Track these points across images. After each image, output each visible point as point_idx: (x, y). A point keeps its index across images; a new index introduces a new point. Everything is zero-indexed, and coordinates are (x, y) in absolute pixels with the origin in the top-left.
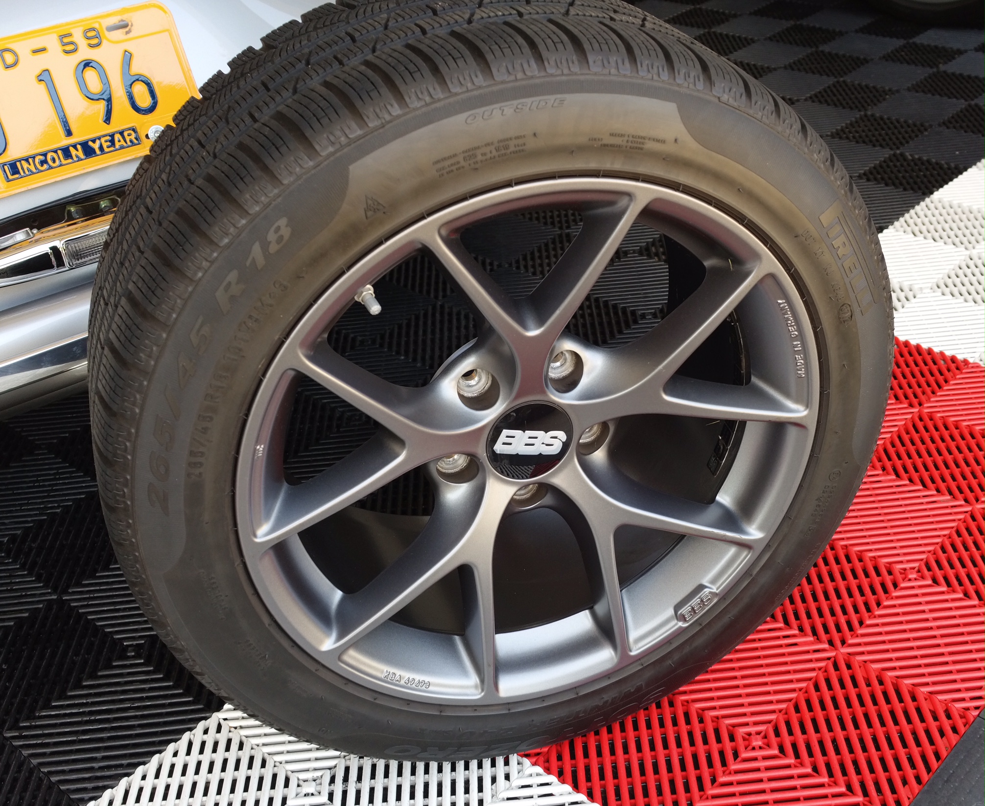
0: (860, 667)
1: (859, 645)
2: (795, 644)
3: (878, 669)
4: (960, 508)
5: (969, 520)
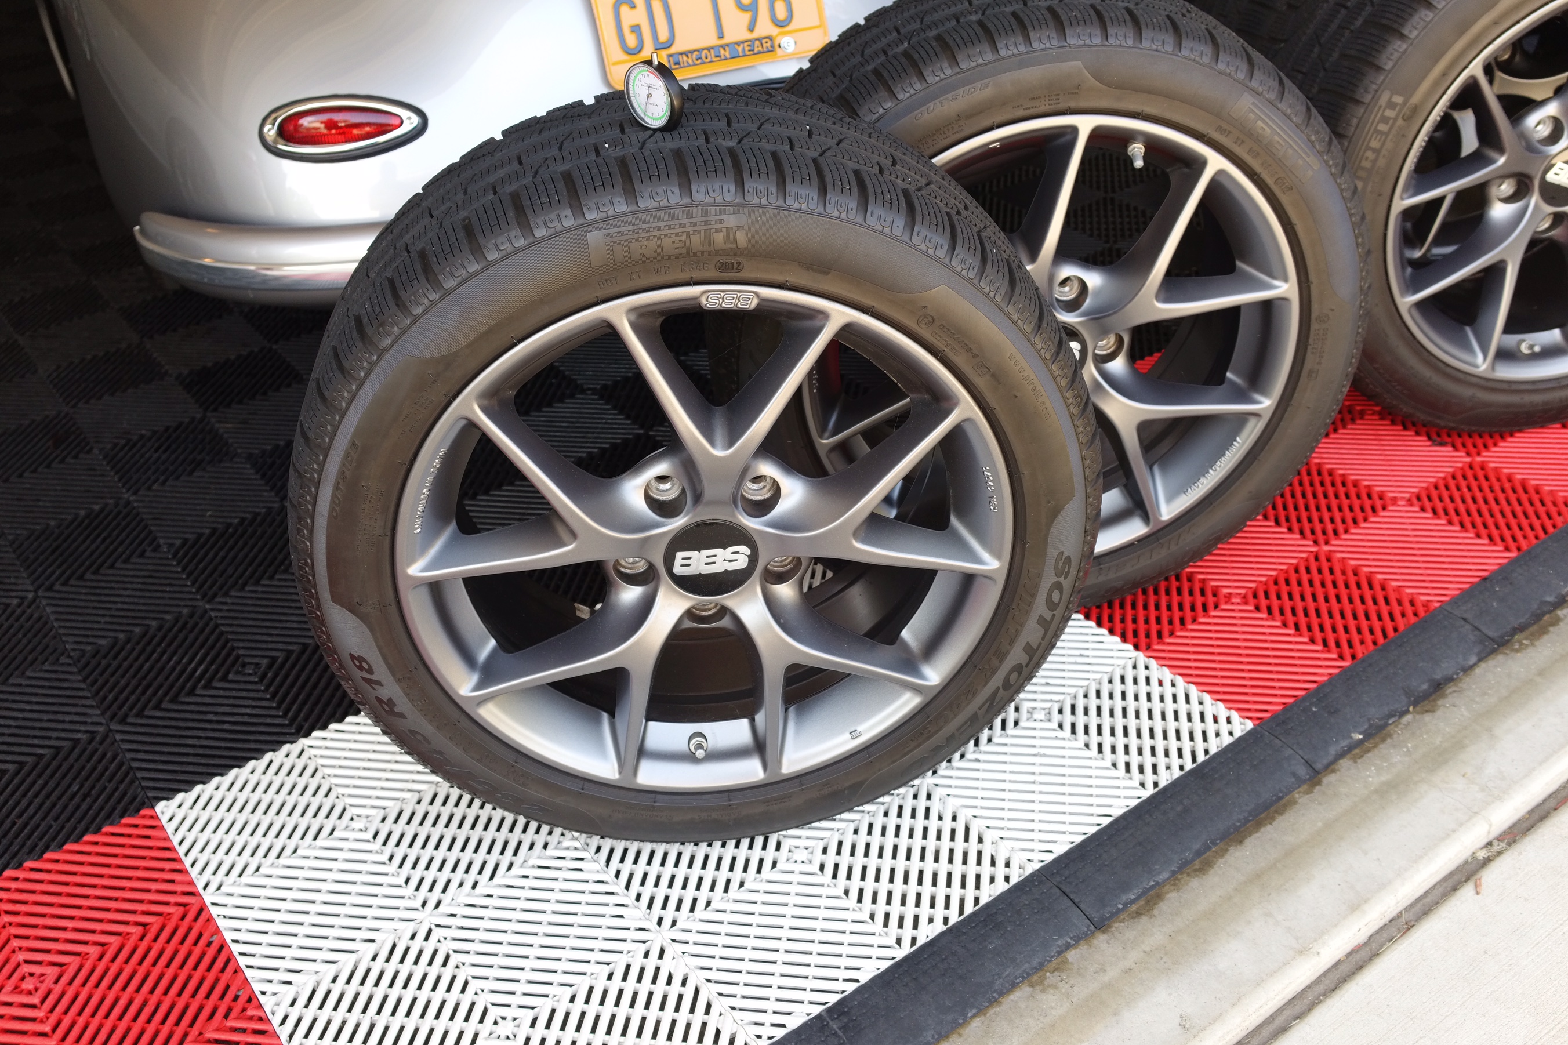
4: (1461, 459)
5: (1467, 468)
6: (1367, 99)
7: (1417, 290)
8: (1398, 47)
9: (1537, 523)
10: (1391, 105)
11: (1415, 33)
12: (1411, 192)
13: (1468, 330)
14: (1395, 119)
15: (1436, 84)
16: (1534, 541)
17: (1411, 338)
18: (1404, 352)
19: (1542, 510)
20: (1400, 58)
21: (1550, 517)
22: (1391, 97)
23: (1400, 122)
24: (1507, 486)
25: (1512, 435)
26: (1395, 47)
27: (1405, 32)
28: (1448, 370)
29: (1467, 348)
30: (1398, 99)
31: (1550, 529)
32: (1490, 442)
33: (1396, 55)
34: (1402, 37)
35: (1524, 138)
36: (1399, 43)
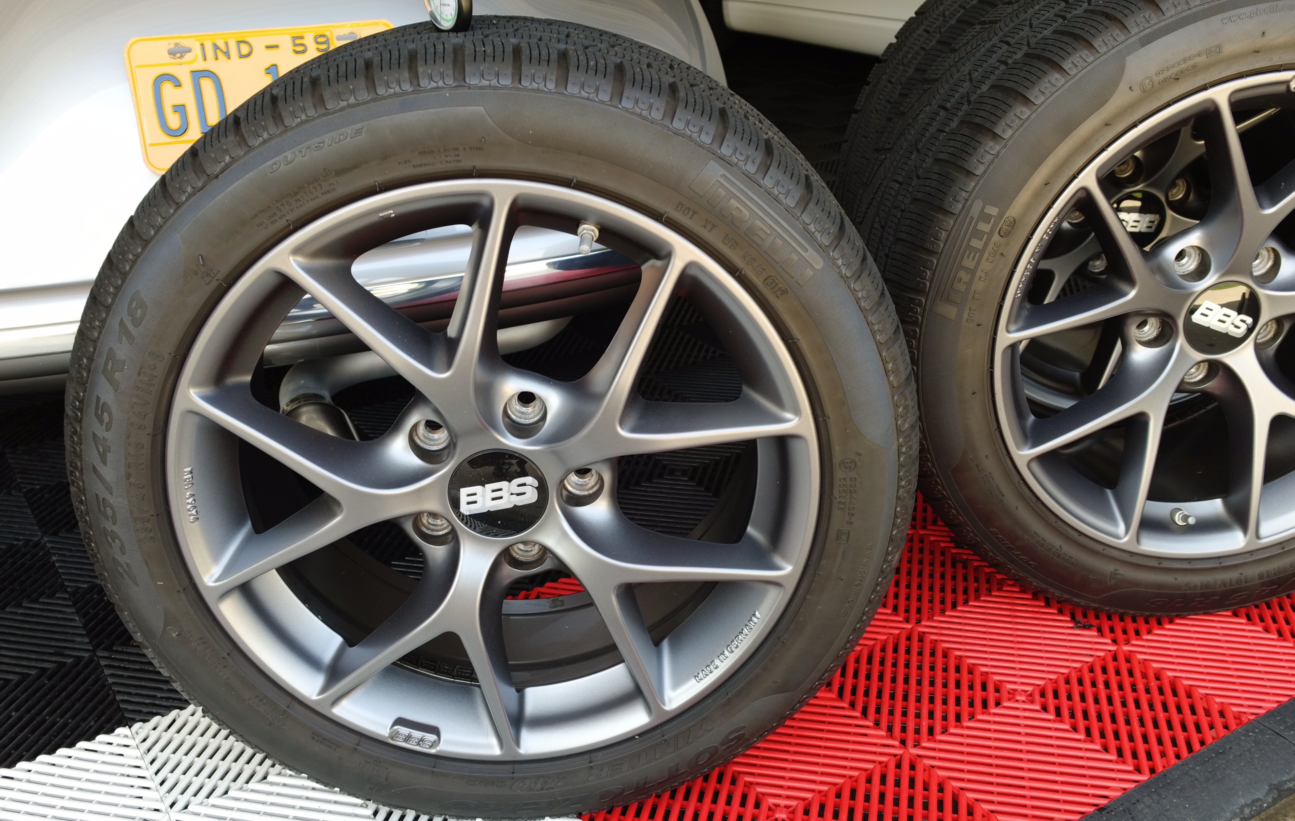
0: (924, 770)
1: (934, 749)
2: (865, 735)
3: (944, 776)
4: (1104, 646)
5: (1109, 659)
6: (957, 208)
7: (1035, 444)
8: (992, 147)
9: (1181, 737)
10: (986, 218)
11: (1010, 132)
12: (1020, 324)
13: (1109, 493)
14: (991, 234)
15: (1037, 195)
16: (1173, 761)
17: (1034, 499)
18: (1024, 515)
19: (1190, 719)
20: (993, 161)
21: (1198, 729)
22: (984, 208)
23: (996, 237)
24: (1154, 684)
25: (1171, 622)
26: (987, 149)
27: (998, 131)
28: (1082, 539)
29: (1108, 516)
30: (993, 211)
31: (1197, 746)
32: (1143, 627)
33: (988, 158)
34: (996, 137)
35: (1162, 271)
36: (991, 144)
